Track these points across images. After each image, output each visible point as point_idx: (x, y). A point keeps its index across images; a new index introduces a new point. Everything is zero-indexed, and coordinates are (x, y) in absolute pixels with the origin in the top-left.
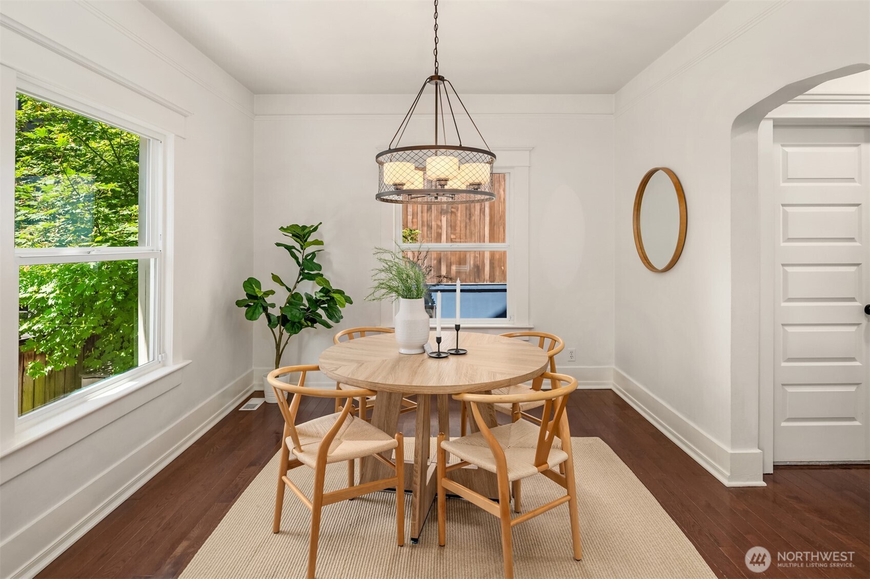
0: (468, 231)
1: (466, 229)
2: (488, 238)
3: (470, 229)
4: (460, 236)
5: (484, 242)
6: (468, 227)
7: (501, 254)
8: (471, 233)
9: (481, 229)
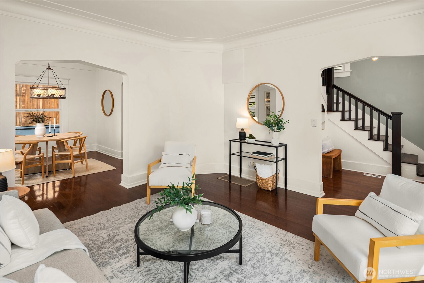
0: (31, 104)
1: (30, 103)
2: (42, 107)
3: (33, 103)
4: (27, 105)
5: (40, 108)
6: (32, 102)
7: (48, 113)
8: (33, 104)
9: (38, 103)
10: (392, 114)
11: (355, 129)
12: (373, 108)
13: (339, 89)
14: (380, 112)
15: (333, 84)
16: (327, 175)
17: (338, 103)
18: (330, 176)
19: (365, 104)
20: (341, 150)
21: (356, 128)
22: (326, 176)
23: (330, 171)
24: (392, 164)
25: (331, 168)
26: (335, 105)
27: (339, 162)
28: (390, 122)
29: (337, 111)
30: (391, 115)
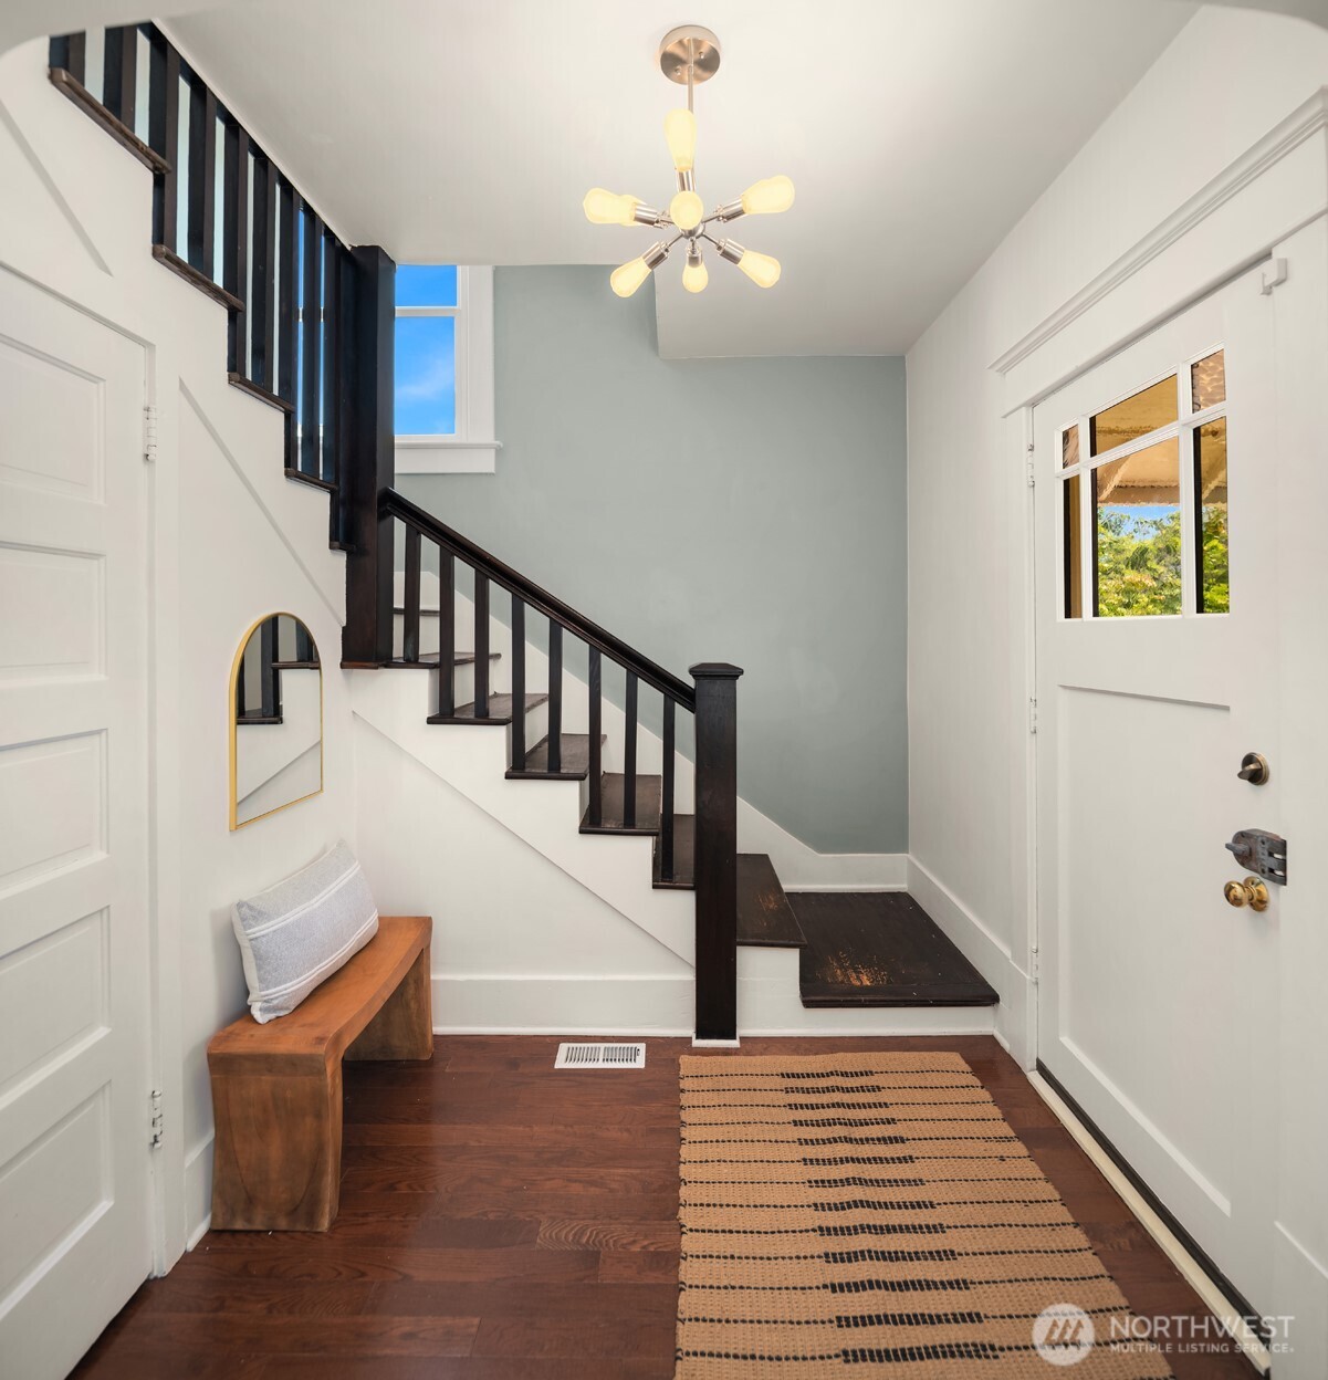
10: (694, 676)
11: (508, 776)
12: (603, 643)
13: (422, 523)
14: (640, 667)
15: (379, 486)
16: (292, 1213)
17: (412, 613)
18: (312, 1215)
19: (563, 617)
20: (425, 924)
21: (513, 768)
22: (283, 1224)
23: (316, 1172)
24: (694, 964)
25: (320, 1149)
26: (399, 624)
27: (413, 1005)
28: (685, 719)
29: (412, 661)
30: (690, 682)
